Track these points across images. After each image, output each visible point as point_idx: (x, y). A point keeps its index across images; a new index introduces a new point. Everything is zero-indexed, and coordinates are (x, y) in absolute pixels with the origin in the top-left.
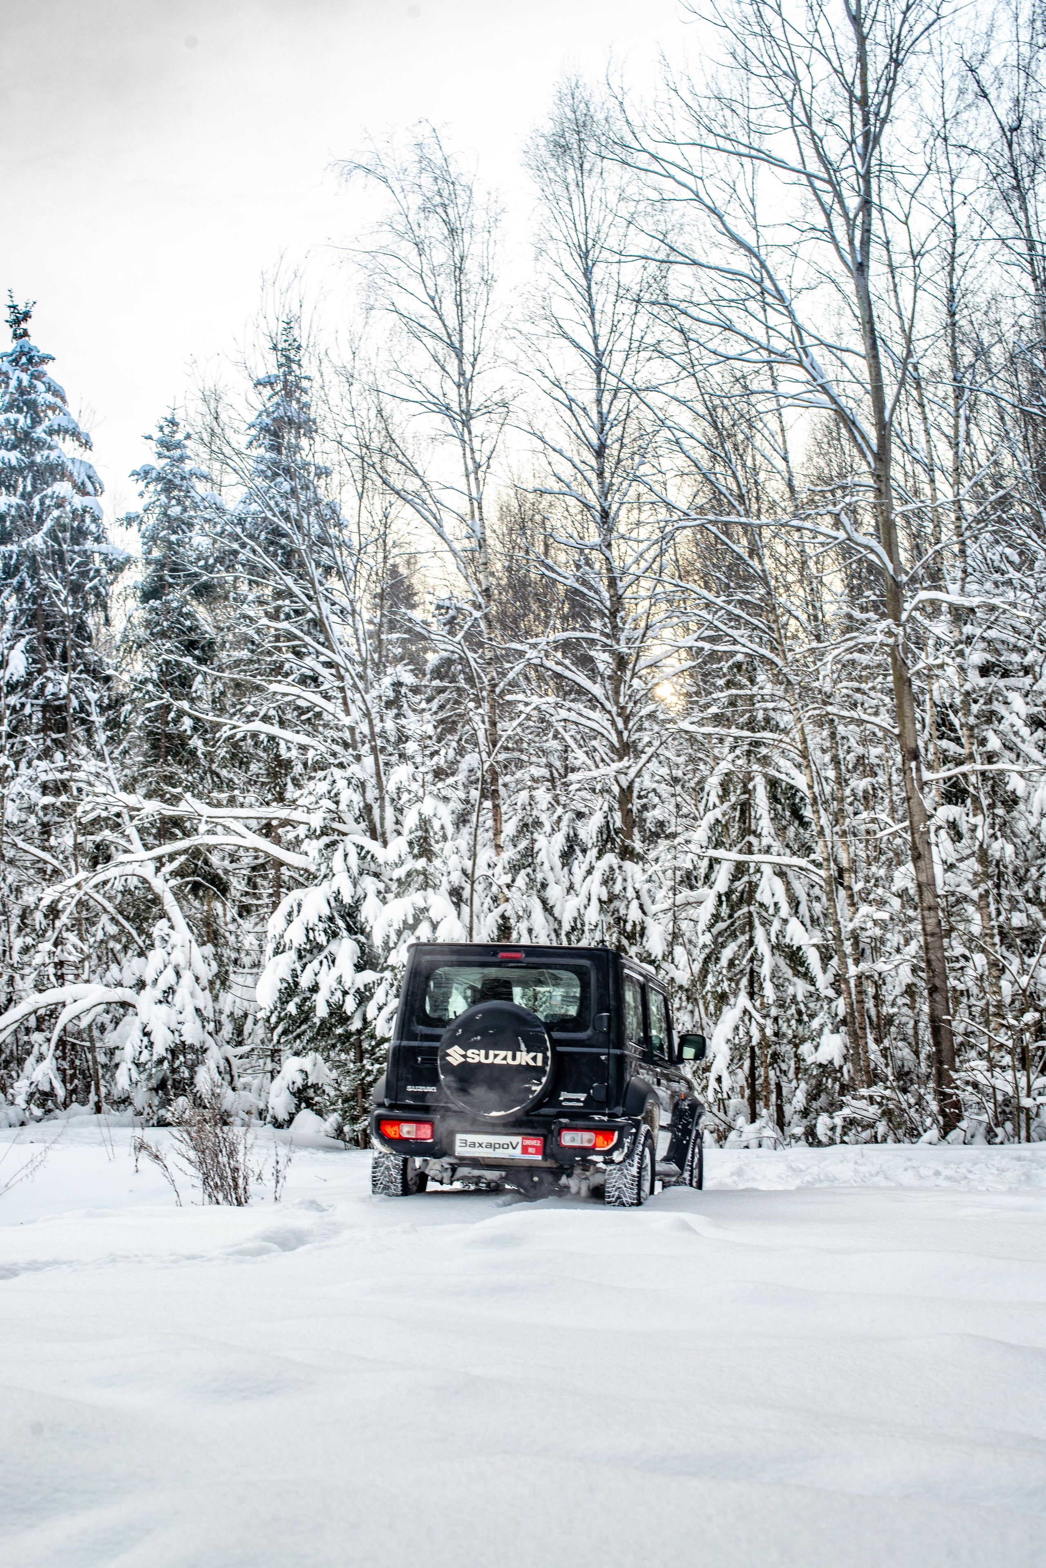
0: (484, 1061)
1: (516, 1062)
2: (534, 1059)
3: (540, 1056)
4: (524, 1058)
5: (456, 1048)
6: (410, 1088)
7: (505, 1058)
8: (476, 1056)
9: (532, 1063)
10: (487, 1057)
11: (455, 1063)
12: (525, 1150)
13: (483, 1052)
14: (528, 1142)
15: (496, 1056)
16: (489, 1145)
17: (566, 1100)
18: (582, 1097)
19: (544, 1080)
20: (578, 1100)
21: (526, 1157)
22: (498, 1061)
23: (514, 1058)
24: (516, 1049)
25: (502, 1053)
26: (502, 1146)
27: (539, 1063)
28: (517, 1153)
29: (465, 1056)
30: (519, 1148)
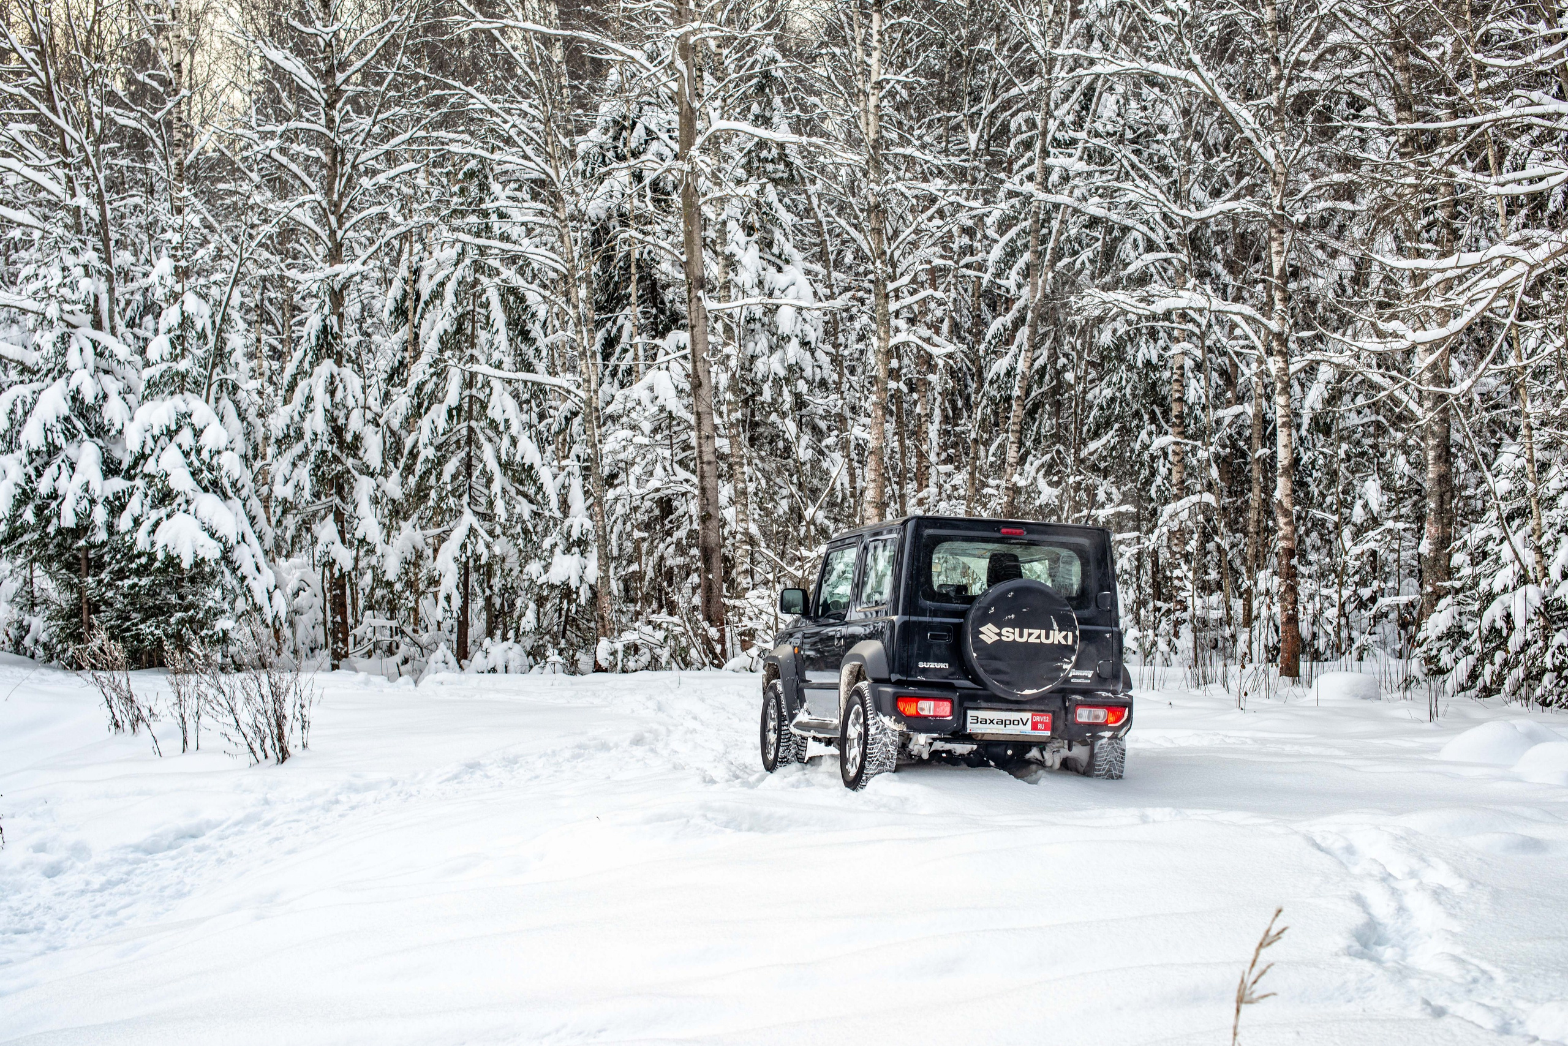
0: (1018, 639)
1: (1049, 641)
2: (1066, 638)
3: (1070, 634)
4: (1057, 637)
5: (990, 626)
6: (921, 665)
7: (1039, 637)
8: (1010, 635)
9: (1063, 642)
10: (1021, 636)
11: (989, 642)
12: (1035, 727)
13: (1017, 630)
14: (1037, 718)
15: (1030, 635)
16: (1002, 722)
17: (1074, 677)
18: (1090, 674)
19: (1074, 658)
20: (1086, 678)
21: (1037, 733)
22: (1032, 640)
23: (1047, 637)
24: (1048, 628)
25: (1036, 632)
26: (1012, 722)
27: (1070, 642)
28: (1027, 729)
29: (999, 634)
30: (1029, 723)
